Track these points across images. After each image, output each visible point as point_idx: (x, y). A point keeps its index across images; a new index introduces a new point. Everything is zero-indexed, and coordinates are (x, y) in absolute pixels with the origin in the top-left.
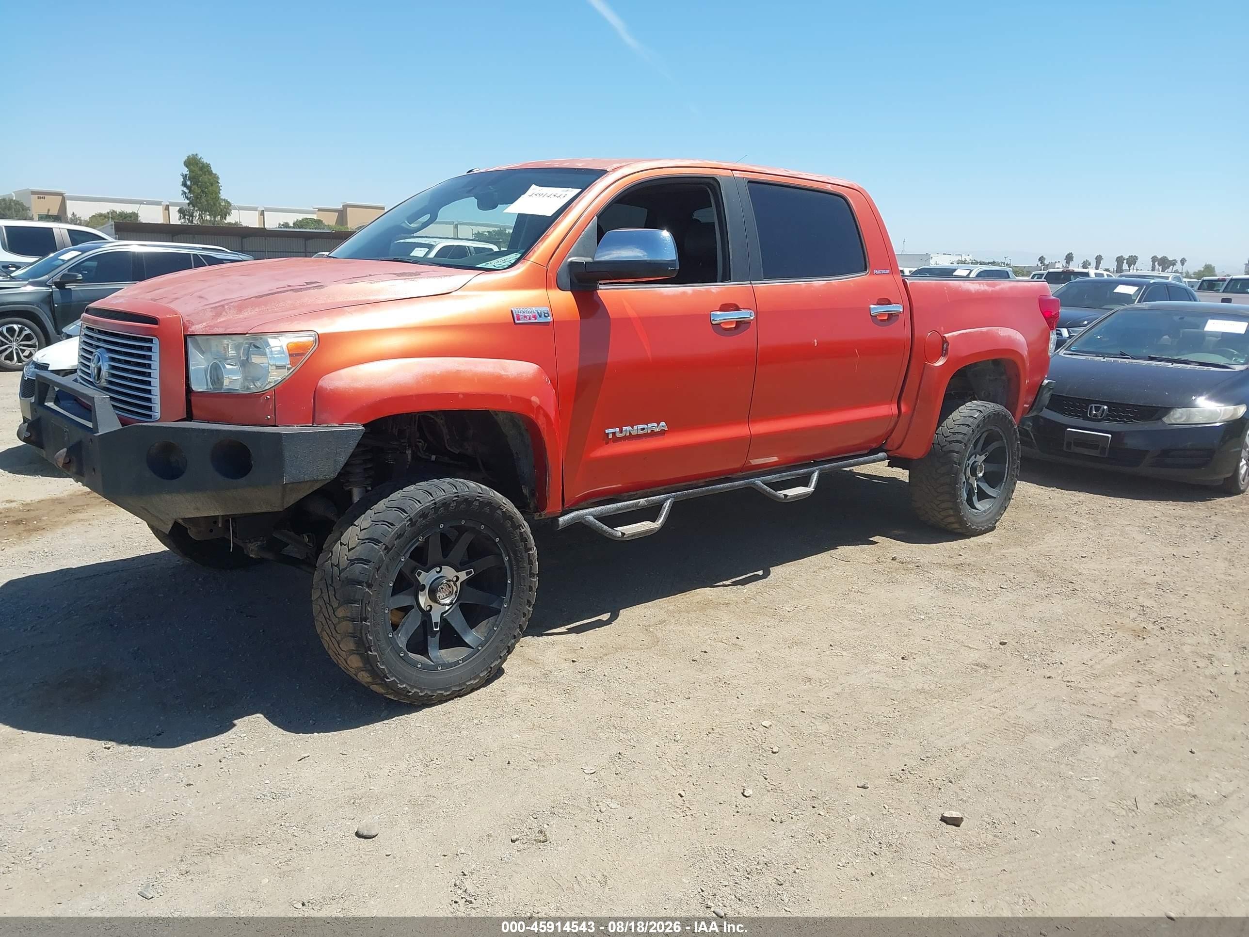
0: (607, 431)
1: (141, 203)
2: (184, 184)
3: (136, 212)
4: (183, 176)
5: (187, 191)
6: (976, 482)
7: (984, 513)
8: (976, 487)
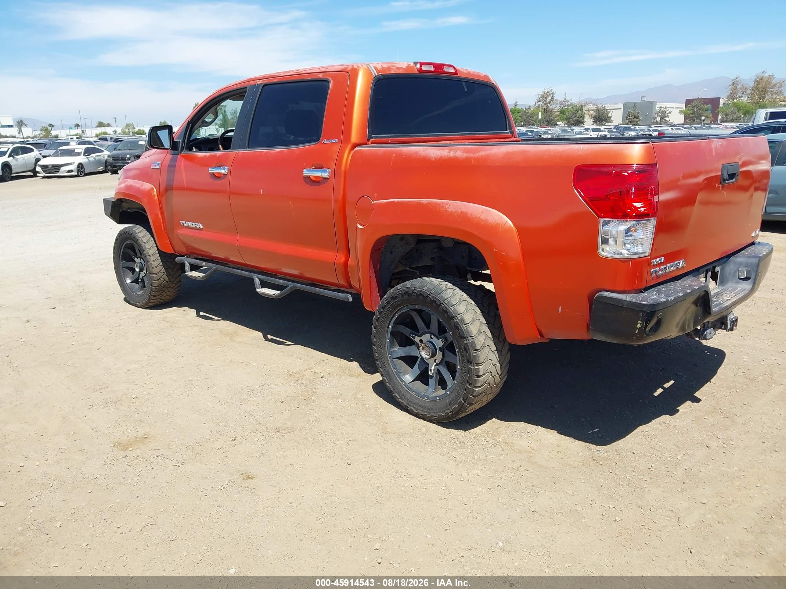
0: (181, 222)
6: (436, 365)
7: (426, 398)
8: (432, 370)
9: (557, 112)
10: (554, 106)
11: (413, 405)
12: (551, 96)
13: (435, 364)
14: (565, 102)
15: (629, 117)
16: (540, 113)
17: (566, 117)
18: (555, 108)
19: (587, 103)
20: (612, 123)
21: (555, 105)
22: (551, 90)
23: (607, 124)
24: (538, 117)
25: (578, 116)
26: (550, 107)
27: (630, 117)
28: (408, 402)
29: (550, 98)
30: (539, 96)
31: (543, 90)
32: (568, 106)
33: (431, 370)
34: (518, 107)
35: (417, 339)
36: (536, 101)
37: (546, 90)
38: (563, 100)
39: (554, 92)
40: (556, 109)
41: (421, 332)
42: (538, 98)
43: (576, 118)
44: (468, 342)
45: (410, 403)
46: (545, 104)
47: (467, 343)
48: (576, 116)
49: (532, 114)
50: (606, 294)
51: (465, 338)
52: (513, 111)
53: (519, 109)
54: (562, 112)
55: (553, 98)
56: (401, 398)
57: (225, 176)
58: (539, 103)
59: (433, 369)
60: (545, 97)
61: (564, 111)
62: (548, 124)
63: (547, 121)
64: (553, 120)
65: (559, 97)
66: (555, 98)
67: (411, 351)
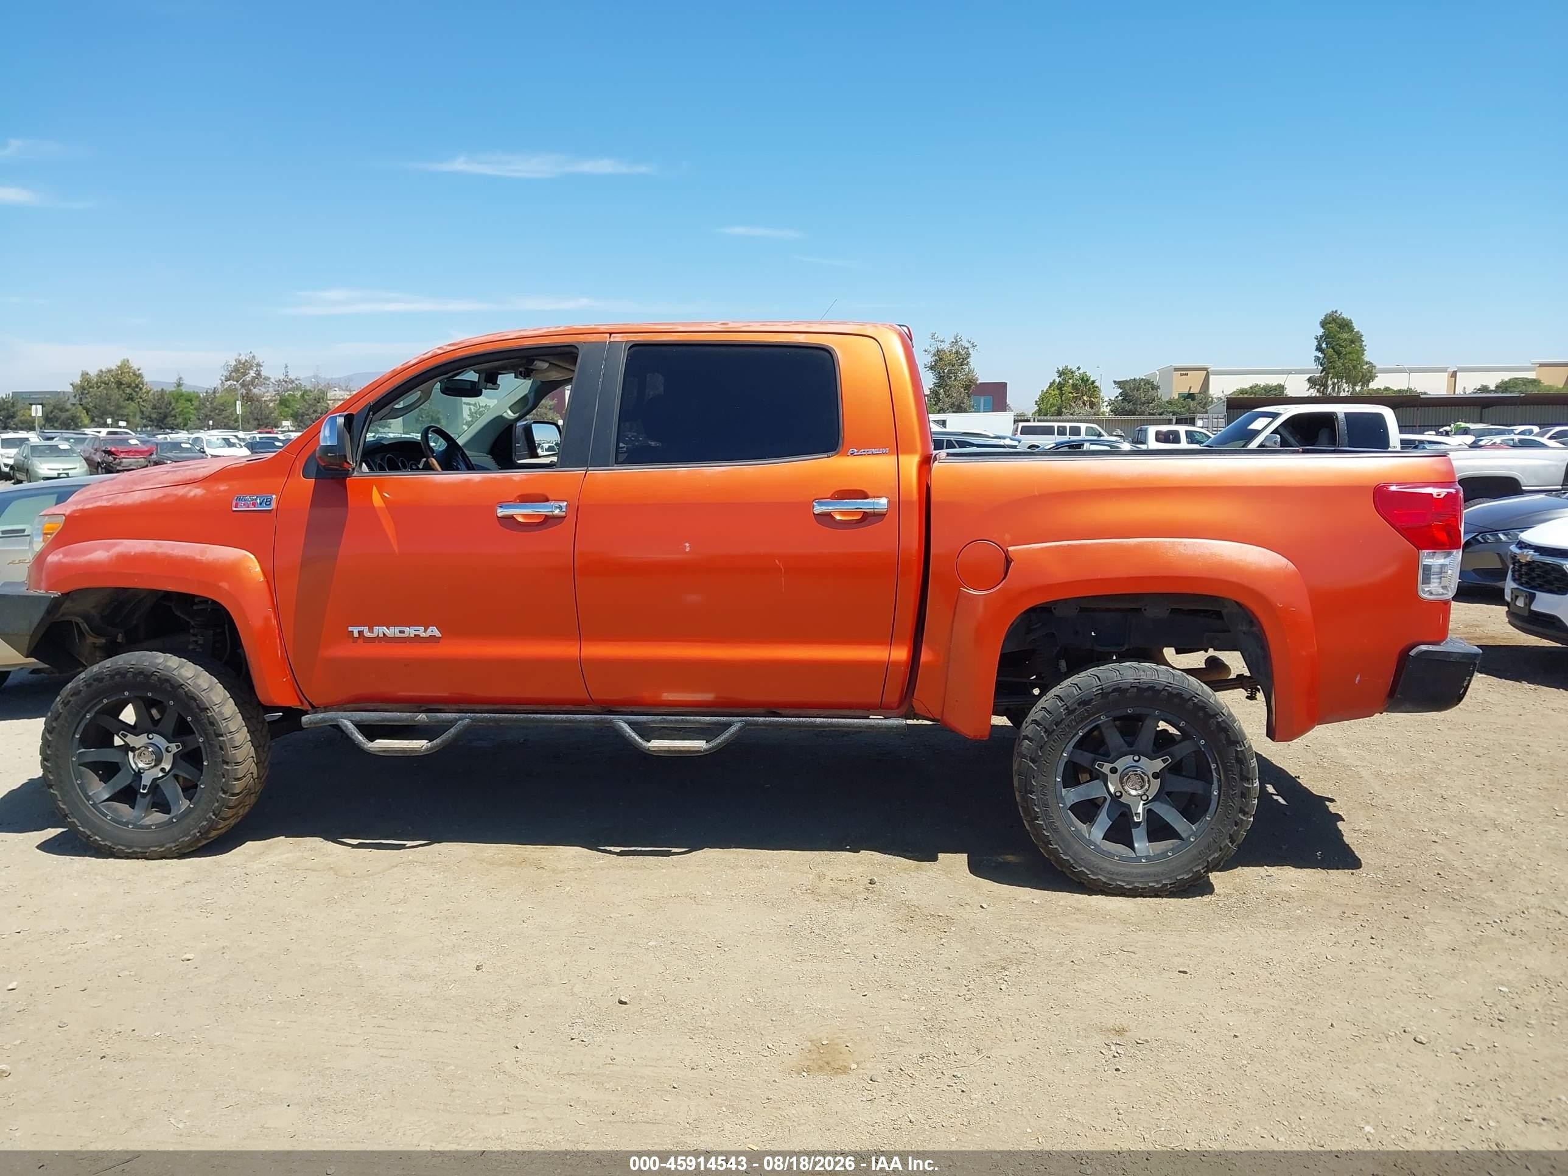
0: (350, 629)
1: (1289, 372)
2: (1319, 349)
3: (1283, 384)
4: (1317, 339)
5: (1321, 356)
6: (1144, 804)
7: (1143, 861)
8: (1139, 813)
9: (271, 401)
10: (263, 390)
11: (1121, 877)
12: (255, 369)
13: (1142, 802)
14: (286, 382)
15: (421, 419)
16: (239, 403)
17: (291, 412)
18: (267, 394)
19: (330, 387)
20: (390, 428)
21: (265, 388)
22: (254, 357)
23: (381, 430)
24: (236, 409)
25: (319, 411)
26: (255, 391)
27: (422, 417)
28: (1111, 876)
29: (252, 373)
30: (230, 369)
31: (236, 356)
32: (293, 389)
33: (1137, 814)
34: (184, 389)
35: (1106, 768)
36: (223, 378)
37: (243, 358)
38: (282, 377)
39: (261, 361)
40: (267, 397)
41: (1113, 755)
42: (226, 373)
43: (316, 414)
44: (1243, 748)
45: (1114, 877)
46: (243, 385)
47: (1242, 751)
48: (315, 411)
49: (222, 405)
50: (1423, 648)
51: (1239, 743)
52: (176, 397)
53: (189, 394)
54: (283, 402)
55: (259, 374)
56: (1093, 873)
57: (561, 520)
58: (229, 383)
59: (1140, 810)
60: (240, 370)
61: (287, 400)
62: (259, 425)
63: (256, 419)
64: (268, 418)
65: (273, 372)
66: (263, 373)
67: (1092, 790)
